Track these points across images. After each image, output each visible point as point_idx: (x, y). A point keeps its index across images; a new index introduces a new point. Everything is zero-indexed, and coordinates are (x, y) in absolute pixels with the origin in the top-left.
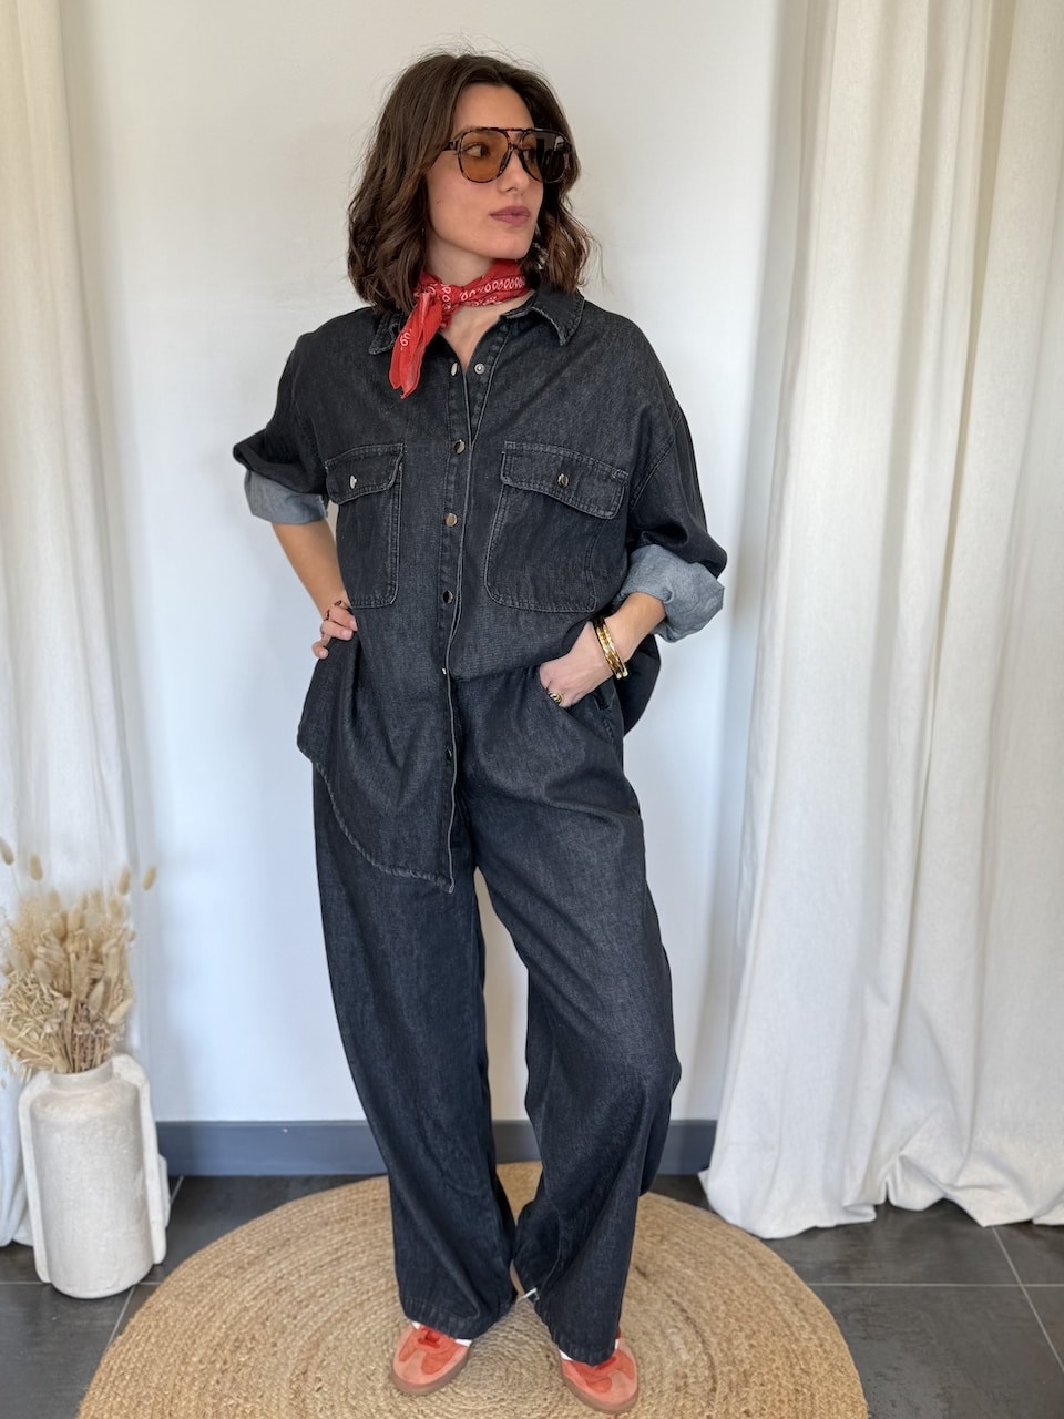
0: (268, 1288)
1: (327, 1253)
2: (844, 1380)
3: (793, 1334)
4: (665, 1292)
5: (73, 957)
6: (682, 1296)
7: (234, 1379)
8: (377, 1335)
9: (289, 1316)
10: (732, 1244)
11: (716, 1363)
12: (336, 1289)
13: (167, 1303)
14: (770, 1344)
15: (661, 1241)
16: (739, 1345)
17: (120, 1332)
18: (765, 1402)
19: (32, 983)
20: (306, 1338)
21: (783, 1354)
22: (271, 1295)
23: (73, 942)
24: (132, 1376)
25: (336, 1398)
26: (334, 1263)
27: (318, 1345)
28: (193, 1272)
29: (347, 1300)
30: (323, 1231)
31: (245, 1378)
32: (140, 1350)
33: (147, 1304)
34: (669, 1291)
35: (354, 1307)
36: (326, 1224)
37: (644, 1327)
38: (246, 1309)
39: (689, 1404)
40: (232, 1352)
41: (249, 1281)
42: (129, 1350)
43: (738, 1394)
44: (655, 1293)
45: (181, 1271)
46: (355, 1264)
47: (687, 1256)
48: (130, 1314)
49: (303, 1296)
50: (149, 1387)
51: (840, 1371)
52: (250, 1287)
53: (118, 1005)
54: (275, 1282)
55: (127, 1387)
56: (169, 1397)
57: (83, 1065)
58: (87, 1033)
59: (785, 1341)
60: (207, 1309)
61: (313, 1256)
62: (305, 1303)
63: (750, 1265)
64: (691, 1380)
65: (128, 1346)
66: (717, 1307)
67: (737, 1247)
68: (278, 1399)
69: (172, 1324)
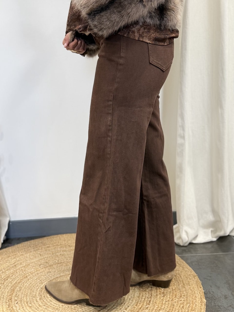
1: (10, 265)
8: (34, 284)
12: (16, 274)
20: (9, 289)
25: (23, 305)
26: (14, 267)
27: (14, 290)
29: (21, 276)
30: (8, 259)
35: (25, 278)
36: (9, 257)
46: (22, 266)
49: (5, 277)
61: (6, 266)
62: (6, 279)
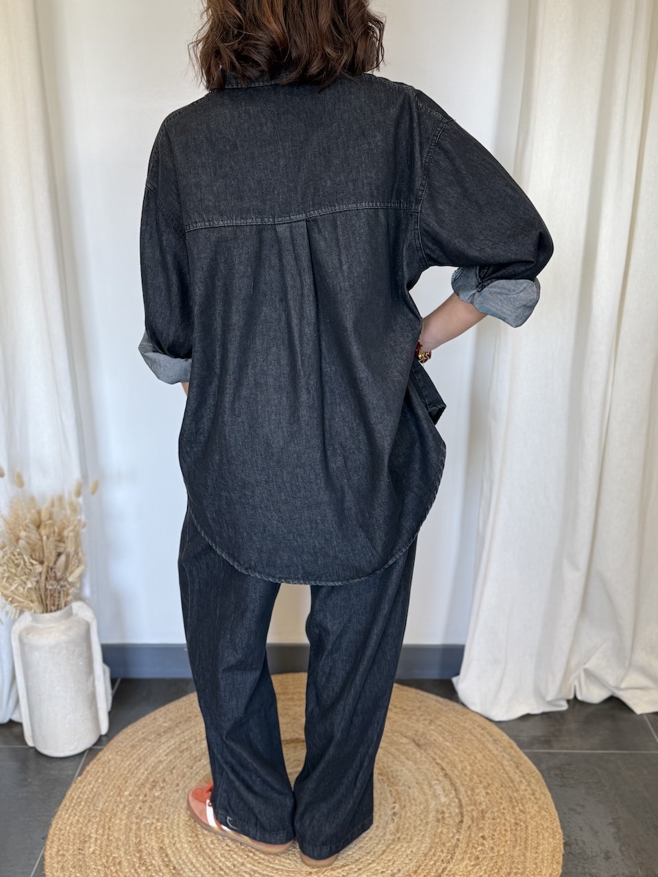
0: (176, 748)
2: (548, 817)
3: (515, 786)
4: (431, 757)
5: (45, 538)
6: (442, 759)
7: (151, 807)
9: (188, 766)
10: (477, 727)
11: (464, 804)
13: (110, 757)
14: (499, 793)
15: (430, 724)
16: (479, 793)
17: (80, 775)
18: (495, 830)
19: (18, 555)
21: (507, 799)
22: (177, 753)
23: (45, 528)
24: (86, 803)
28: (128, 737)
31: (158, 806)
32: (91, 786)
33: (98, 757)
34: (435, 756)
37: (417, 779)
38: (161, 762)
39: (445, 831)
40: (151, 790)
41: (164, 743)
42: (84, 786)
43: (477, 825)
44: (425, 757)
45: (121, 737)
47: (447, 734)
48: (87, 764)
49: (197, 754)
50: (96, 810)
51: (545, 811)
52: (164, 747)
53: (75, 569)
54: (180, 745)
55: (82, 810)
56: (109, 817)
57: (53, 608)
58: (55, 587)
59: (510, 791)
60: (136, 761)
63: (488, 740)
64: (447, 815)
65: (84, 784)
66: (466, 767)
67: (479, 729)
68: (178, 821)
69: (112, 770)
